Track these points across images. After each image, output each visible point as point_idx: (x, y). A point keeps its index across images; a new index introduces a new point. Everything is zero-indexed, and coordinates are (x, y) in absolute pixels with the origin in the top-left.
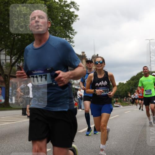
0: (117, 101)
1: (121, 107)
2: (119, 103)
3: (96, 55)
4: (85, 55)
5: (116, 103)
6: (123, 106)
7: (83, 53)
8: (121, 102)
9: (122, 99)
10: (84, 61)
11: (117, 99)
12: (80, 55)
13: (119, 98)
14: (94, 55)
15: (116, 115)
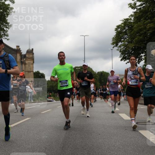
0: (50, 96)
1: (55, 101)
2: (52, 98)
3: (31, 49)
4: (20, 49)
5: (49, 97)
6: (56, 101)
7: (18, 46)
8: (54, 96)
9: (56, 94)
10: (18, 55)
11: (50, 94)
12: (15, 49)
13: (53, 93)
14: (29, 49)
15: (49, 109)
